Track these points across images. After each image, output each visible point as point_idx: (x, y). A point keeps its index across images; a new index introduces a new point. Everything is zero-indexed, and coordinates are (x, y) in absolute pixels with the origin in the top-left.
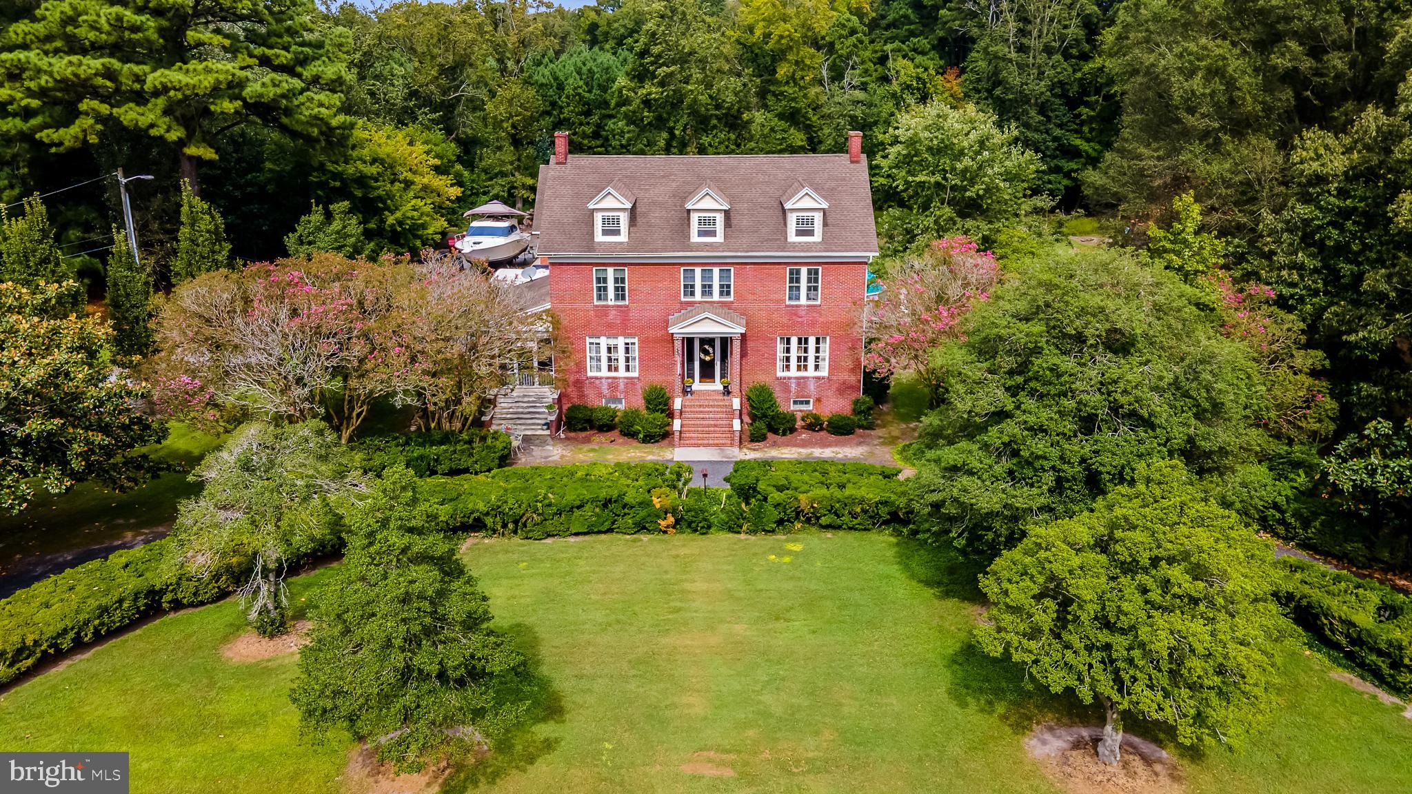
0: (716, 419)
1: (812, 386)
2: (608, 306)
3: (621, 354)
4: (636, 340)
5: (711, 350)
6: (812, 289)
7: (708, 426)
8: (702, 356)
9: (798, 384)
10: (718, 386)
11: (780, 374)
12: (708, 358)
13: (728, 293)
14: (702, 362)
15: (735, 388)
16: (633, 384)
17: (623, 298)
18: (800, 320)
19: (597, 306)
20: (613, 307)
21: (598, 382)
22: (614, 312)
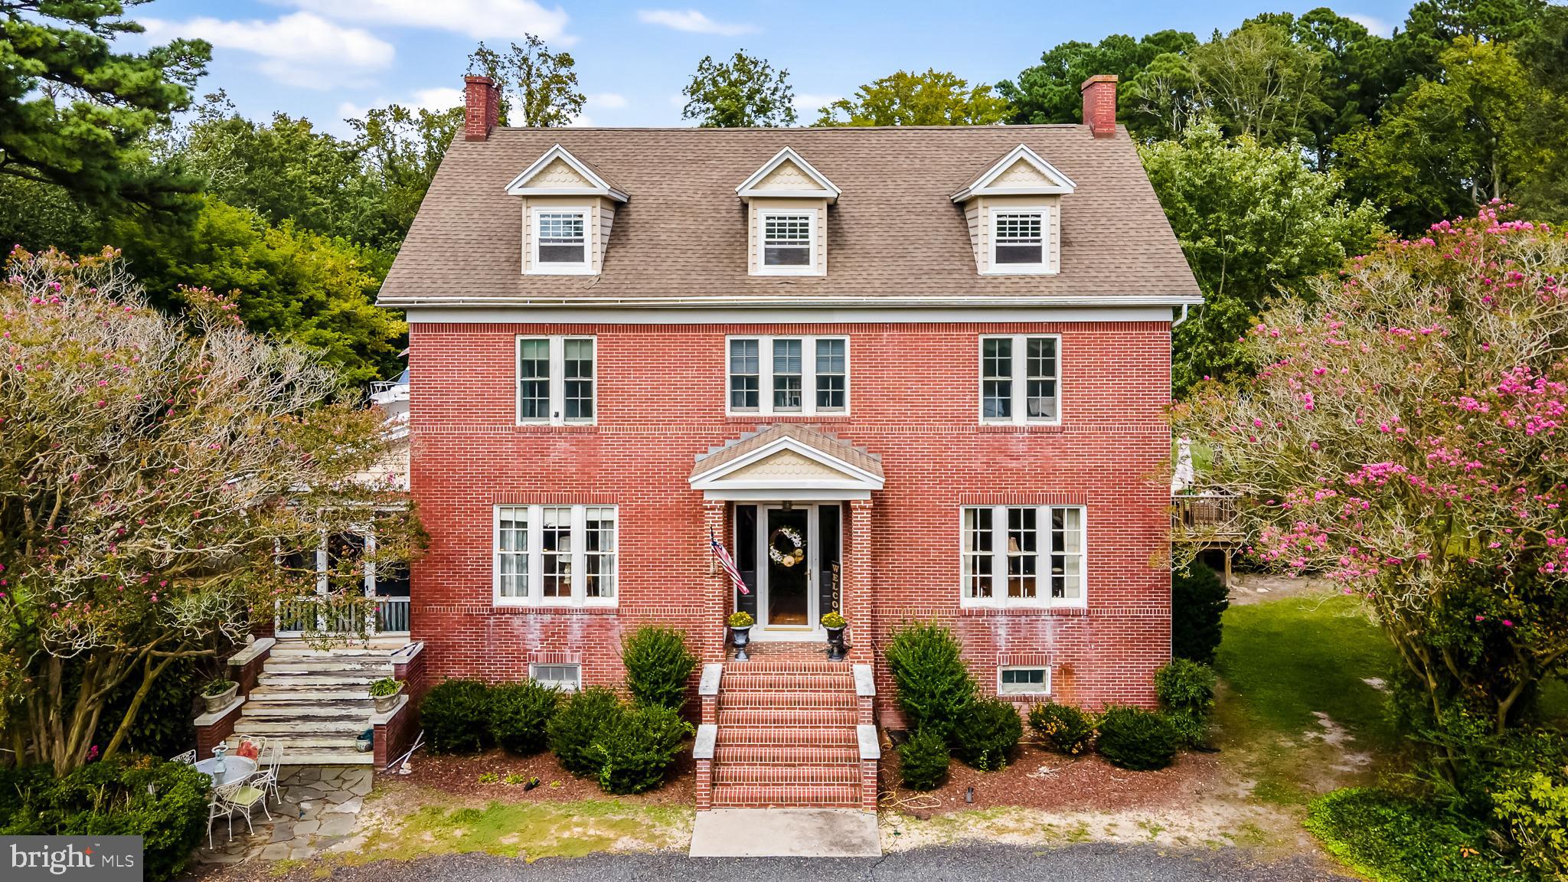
0: (814, 723)
1: (1048, 635)
2: (550, 430)
3: (575, 551)
4: (614, 515)
5: (797, 541)
6: (1039, 389)
7: (791, 743)
8: (776, 556)
9: (1015, 629)
10: (813, 632)
11: (968, 602)
12: (788, 561)
13: (838, 401)
14: (774, 567)
15: (857, 636)
16: (605, 626)
17: (587, 412)
18: (1014, 464)
19: (521, 430)
20: (560, 431)
21: (517, 621)
22: (562, 445)
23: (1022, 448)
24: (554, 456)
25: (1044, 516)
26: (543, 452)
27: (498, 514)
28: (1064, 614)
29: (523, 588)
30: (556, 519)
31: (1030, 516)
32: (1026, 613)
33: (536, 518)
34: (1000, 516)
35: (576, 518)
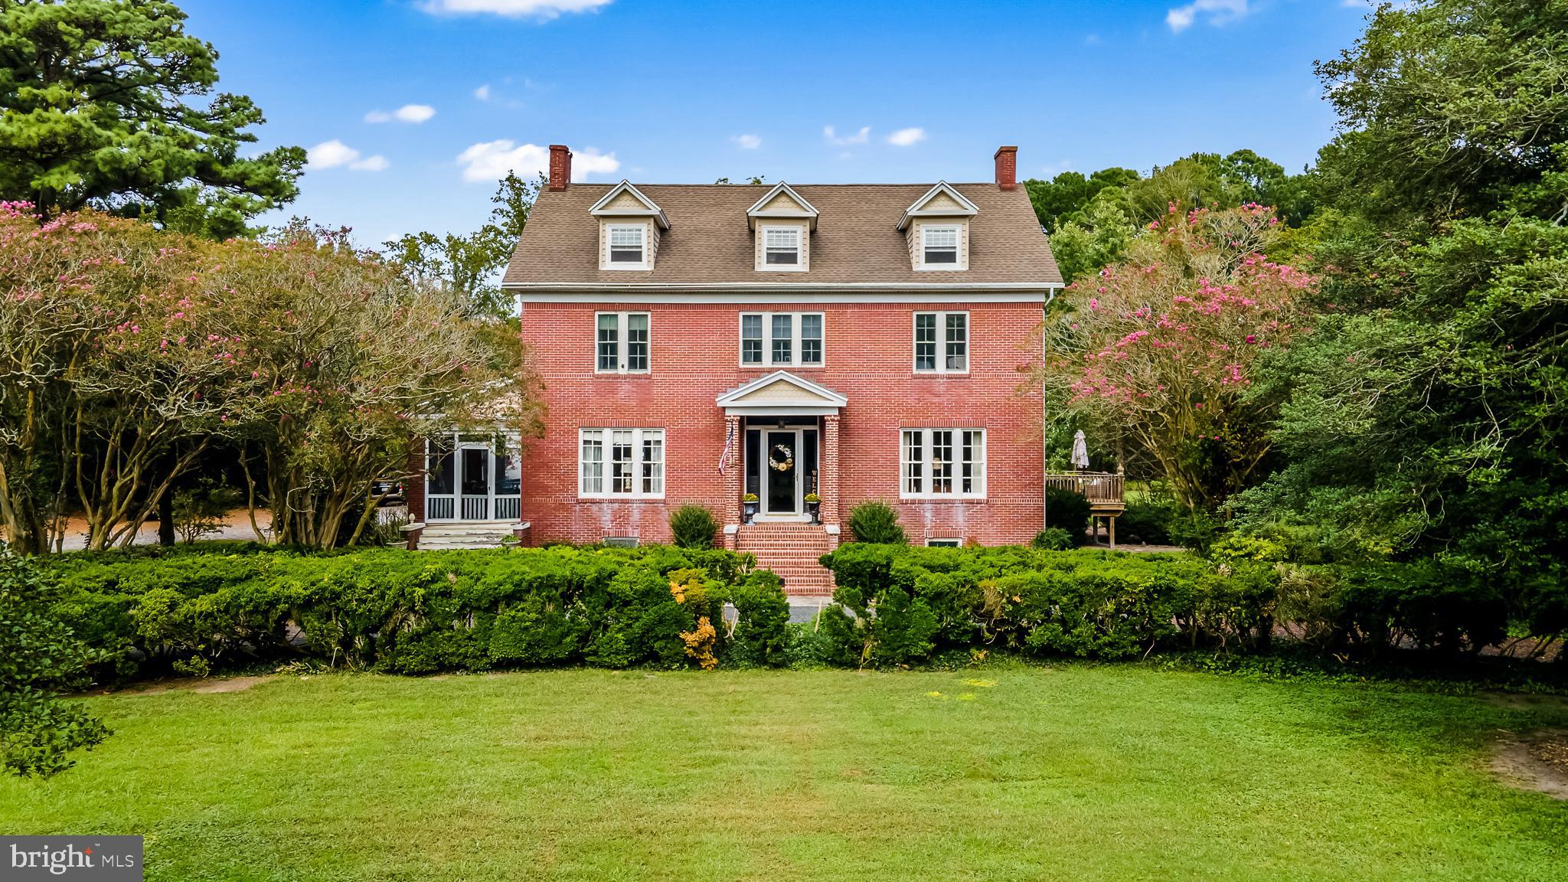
0: (799, 556)
1: (960, 517)
2: (617, 377)
4: (662, 436)
5: (788, 453)
6: (956, 350)
8: (774, 464)
9: (937, 513)
10: (799, 516)
11: (905, 495)
12: (782, 467)
13: (817, 358)
15: (829, 508)
16: (656, 512)
17: (643, 365)
18: (936, 400)
19: (599, 377)
20: (625, 377)
21: (595, 508)
22: (626, 387)
23: (942, 389)
24: (621, 394)
25: (957, 436)
26: (614, 392)
27: (582, 436)
28: (971, 502)
29: (598, 487)
30: (622, 440)
31: (948, 436)
32: (945, 502)
33: (608, 439)
34: (927, 436)
35: (636, 440)
